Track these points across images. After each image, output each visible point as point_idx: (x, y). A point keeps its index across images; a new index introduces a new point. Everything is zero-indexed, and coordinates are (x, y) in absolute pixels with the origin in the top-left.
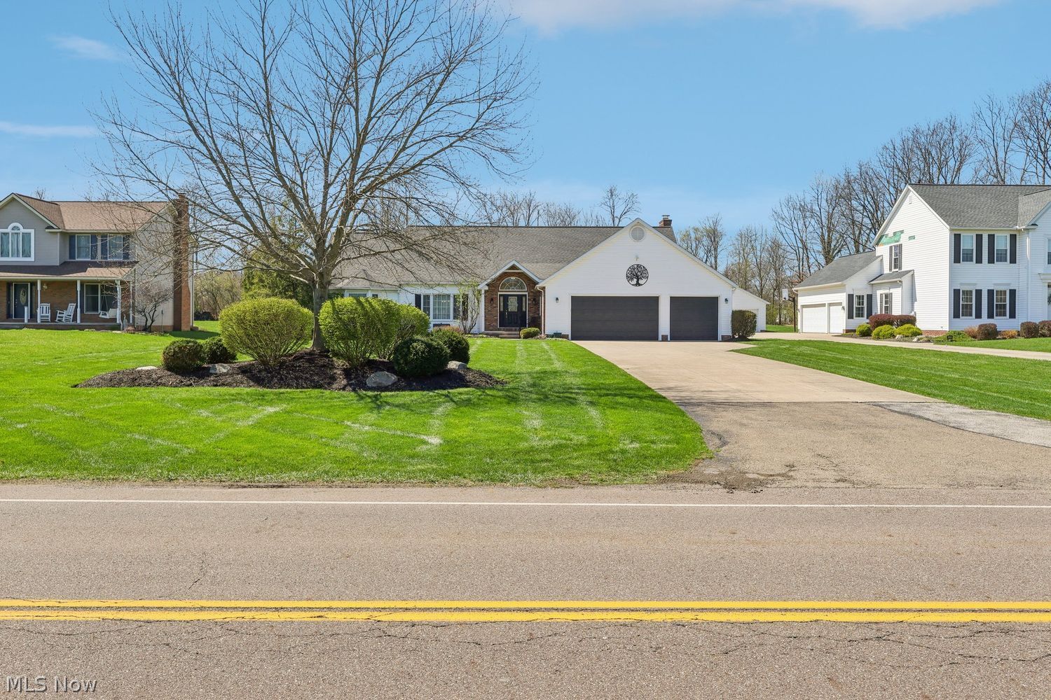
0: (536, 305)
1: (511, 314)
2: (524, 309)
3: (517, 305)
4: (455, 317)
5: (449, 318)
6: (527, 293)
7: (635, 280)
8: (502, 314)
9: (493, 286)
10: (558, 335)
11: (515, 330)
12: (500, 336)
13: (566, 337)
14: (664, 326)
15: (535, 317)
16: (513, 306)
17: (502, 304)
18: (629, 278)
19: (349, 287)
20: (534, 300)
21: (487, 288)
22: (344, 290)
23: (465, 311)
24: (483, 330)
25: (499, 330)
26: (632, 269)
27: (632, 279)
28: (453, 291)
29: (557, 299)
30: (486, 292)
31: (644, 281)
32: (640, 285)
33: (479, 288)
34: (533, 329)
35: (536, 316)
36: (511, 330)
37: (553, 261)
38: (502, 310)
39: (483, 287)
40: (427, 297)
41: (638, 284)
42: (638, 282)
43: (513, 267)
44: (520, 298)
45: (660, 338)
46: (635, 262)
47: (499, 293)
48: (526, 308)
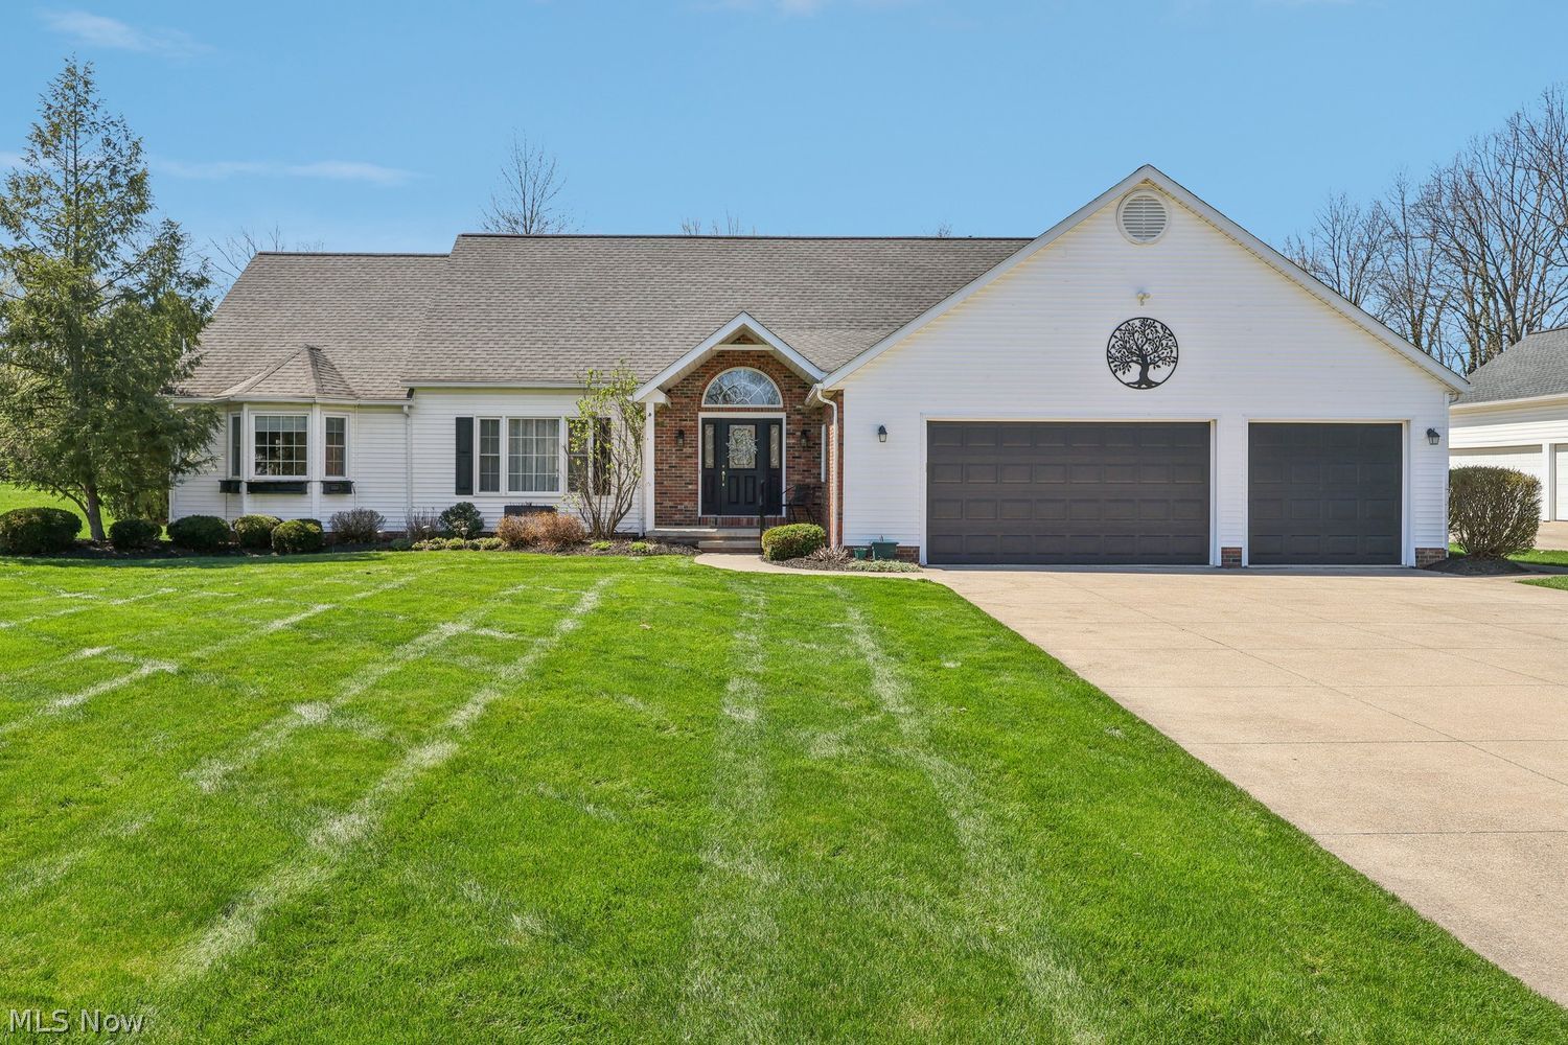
0: (808, 448)
1: (736, 475)
2: (774, 462)
3: (753, 449)
4: (572, 487)
5: (554, 486)
6: (782, 415)
7: (1136, 369)
8: (710, 477)
9: (683, 391)
10: (885, 551)
11: (750, 525)
12: (702, 544)
13: (907, 555)
14: (1230, 521)
15: (808, 487)
16: (743, 452)
17: (710, 447)
18: (1118, 363)
19: (254, 395)
20: (804, 433)
21: (662, 399)
22: (241, 404)
23: (601, 468)
24: (650, 526)
25: (701, 523)
26: (1125, 331)
27: (1125, 366)
28: (564, 409)
29: (882, 431)
30: (661, 411)
31: (1165, 370)
32: (1151, 385)
33: (638, 397)
34: (804, 529)
35: (811, 481)
36: (736, 524)
37: (857, 322)
38: (710, 462)
39: (651, 397)
40: (491, 426)
41: (1145, 382)
42: (1144, 373)
43: (744, 336)
44: (763, 429)
45: (1216, 558)
46: (1135, 311)
47: (702, 415)
48: (781, 457)
